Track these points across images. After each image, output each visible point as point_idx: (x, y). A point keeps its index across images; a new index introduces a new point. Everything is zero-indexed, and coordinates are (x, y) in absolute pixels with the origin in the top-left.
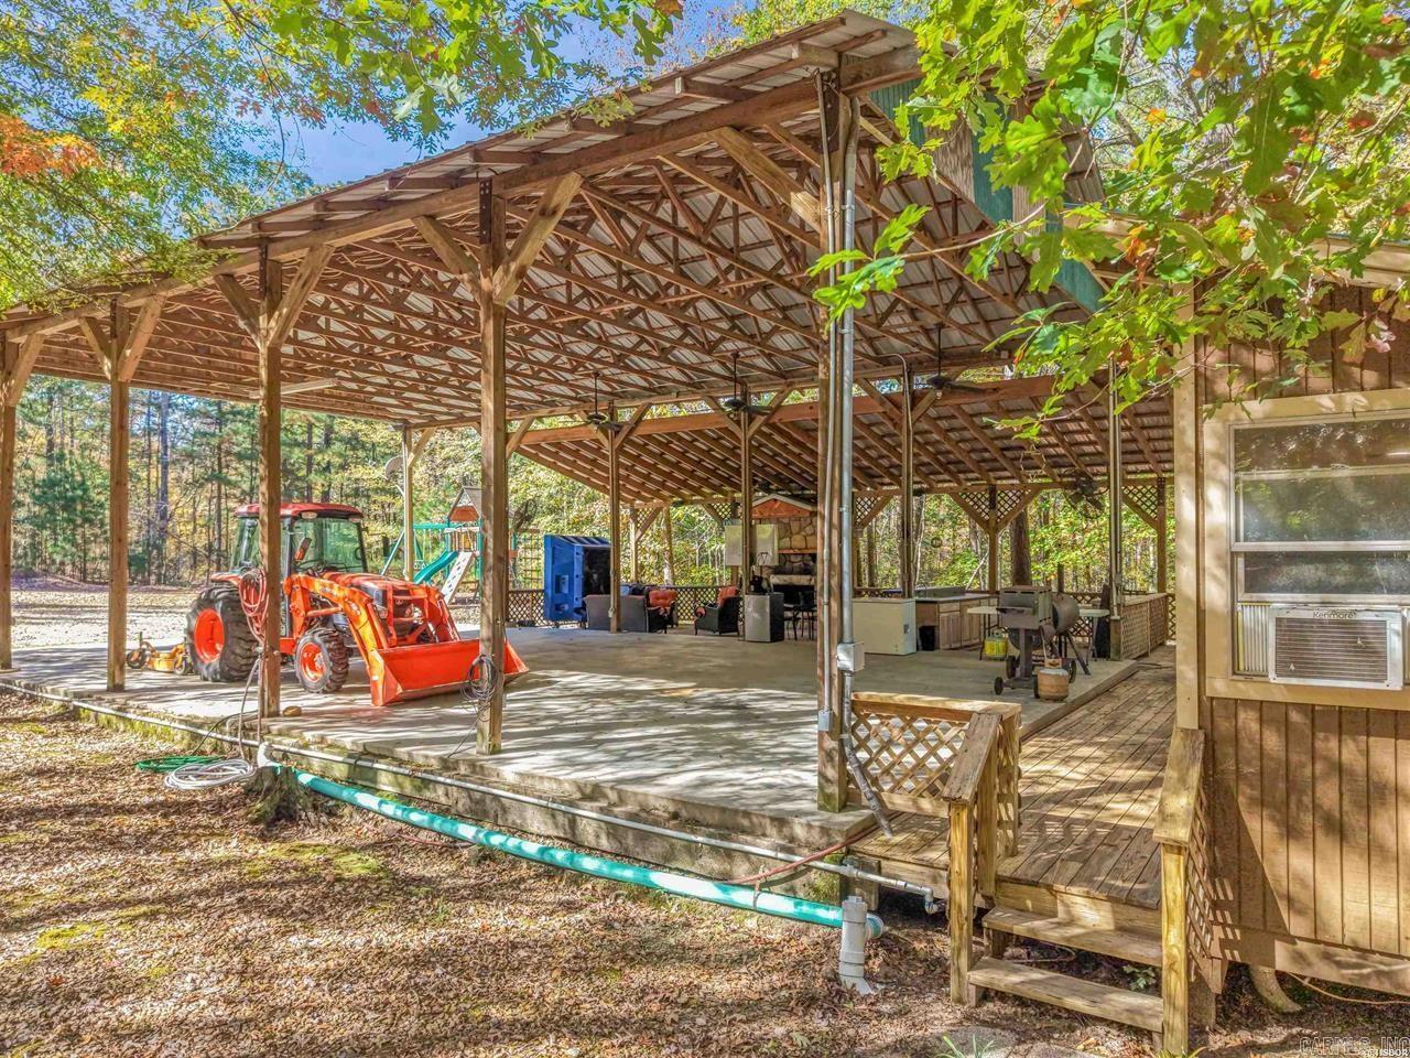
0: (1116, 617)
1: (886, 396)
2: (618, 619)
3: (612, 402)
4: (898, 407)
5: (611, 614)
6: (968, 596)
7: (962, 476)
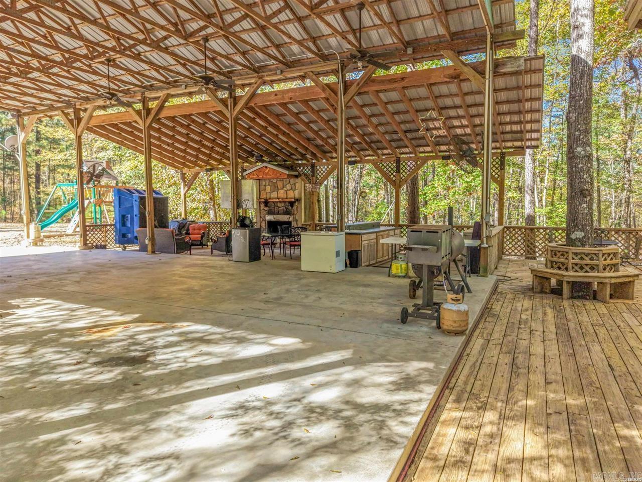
0: (485, 245)
1: (326, 85)
2: (153, 245)
3: (143, 93)
4: (335, 93)
5: (147, 242)
6: (382, 228)
7: (380, 152)
